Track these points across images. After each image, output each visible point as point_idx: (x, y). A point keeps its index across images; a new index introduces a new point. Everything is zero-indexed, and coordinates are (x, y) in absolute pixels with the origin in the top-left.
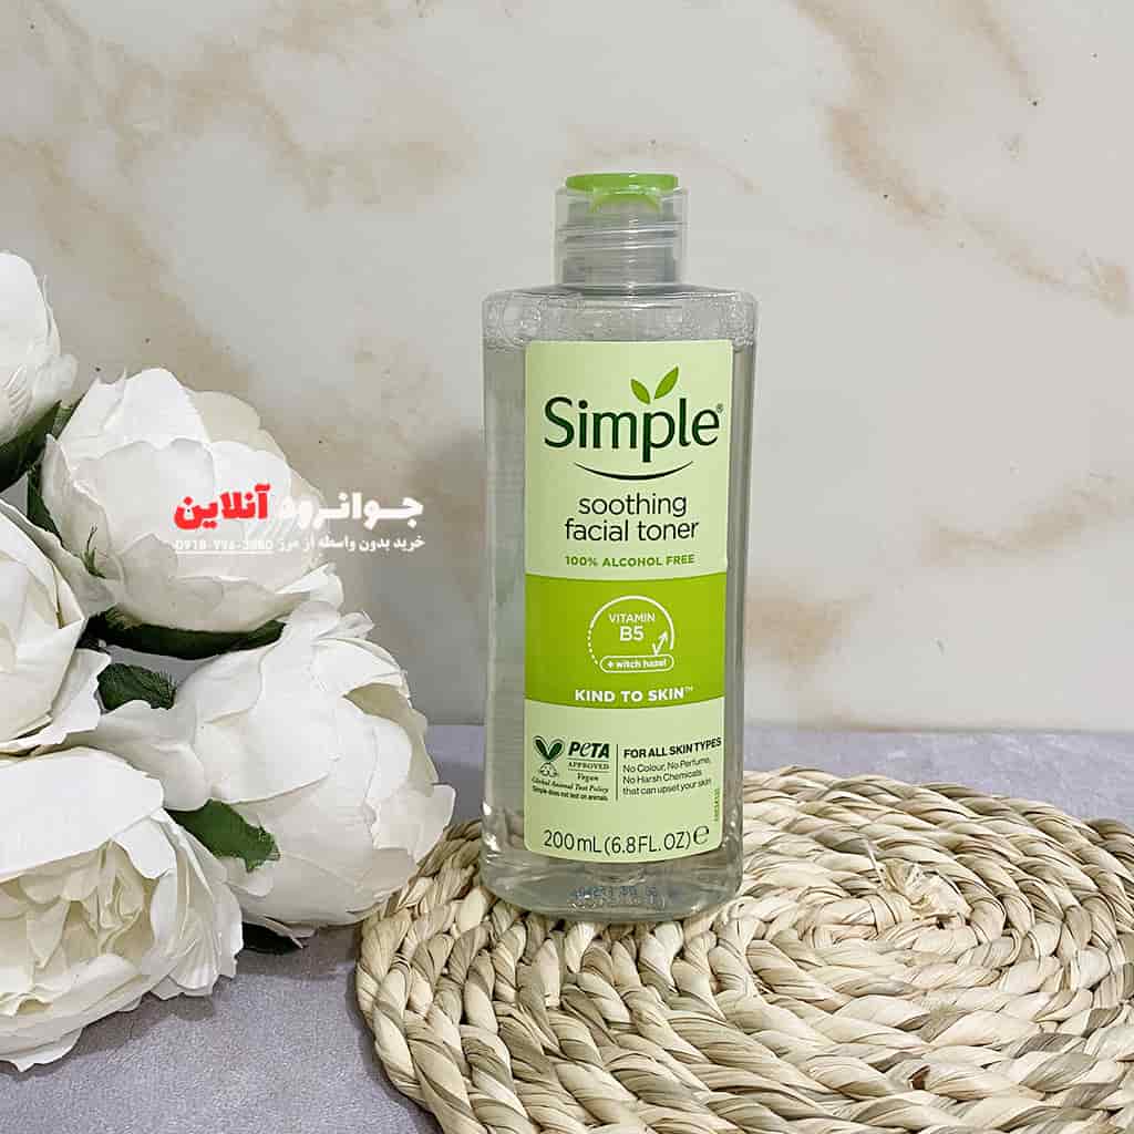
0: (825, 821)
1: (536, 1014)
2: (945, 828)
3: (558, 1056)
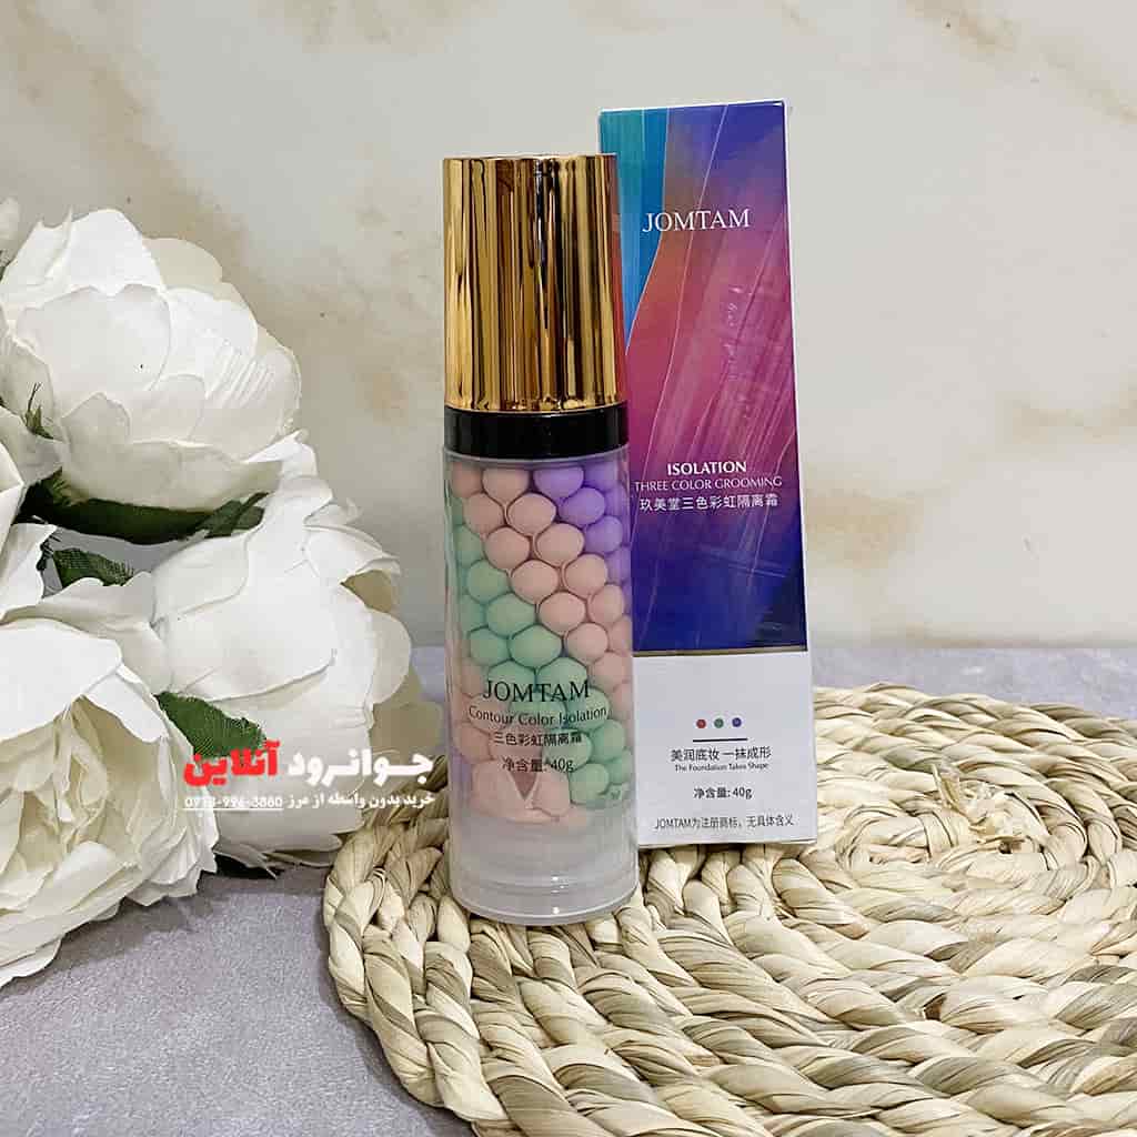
0: (901, 740)
2: (1042, 750)
3: (527, 976)
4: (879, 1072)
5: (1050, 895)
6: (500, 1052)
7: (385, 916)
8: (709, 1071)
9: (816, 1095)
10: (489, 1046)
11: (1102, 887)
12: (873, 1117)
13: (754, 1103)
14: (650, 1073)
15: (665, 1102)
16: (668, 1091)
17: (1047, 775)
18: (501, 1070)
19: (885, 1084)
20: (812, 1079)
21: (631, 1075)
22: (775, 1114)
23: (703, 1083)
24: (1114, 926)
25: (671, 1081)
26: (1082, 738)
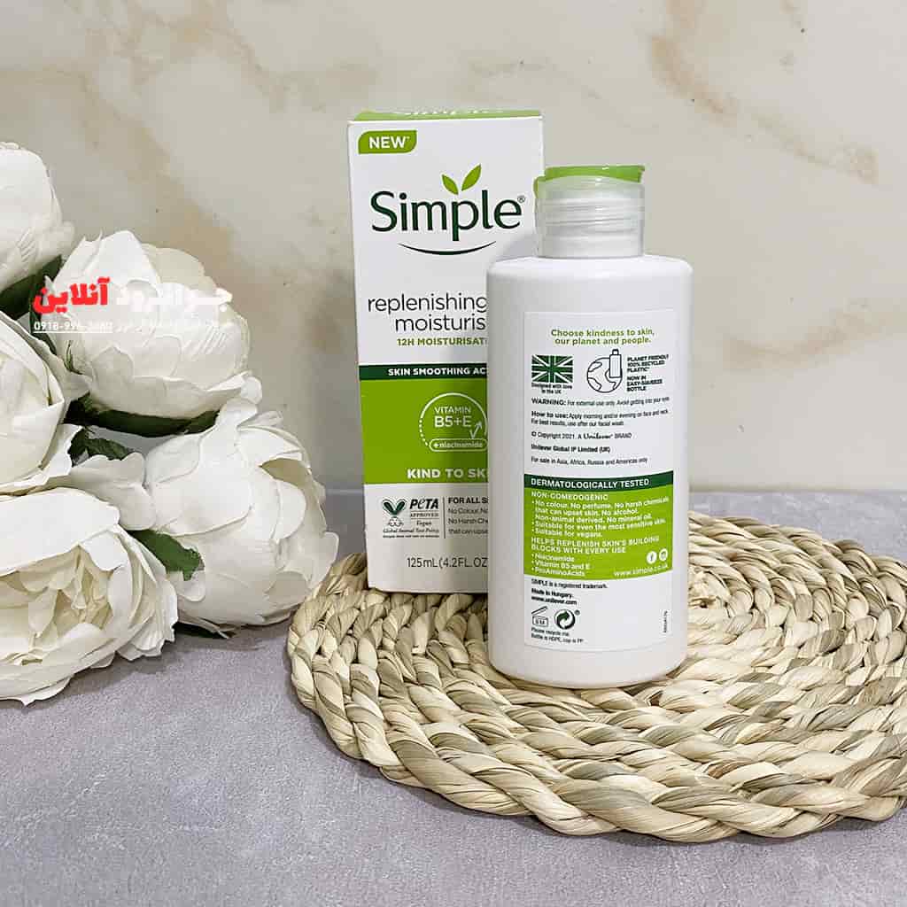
1: (403, 657)
3: (412, 682)
4: (622, 735)
5: (730, 633)
6: (396, 727)
7: (326, 649)
8: (521, 736)
9: (584, 748)
10: (390, 724)
11: (760, 628)
12: (617, 760)
13: (547, 753)
14: (486, 737)
15: (495, 754)
16: (496, 748)
17: (732, 560)
18: (396, 737)
19: (624, 741)
20: (582, 740)
21: (475, 739)
22: (559, 759)
23: (518, 742)
24: (765, 651)
25: (498, 742)
26: (754, 537)
